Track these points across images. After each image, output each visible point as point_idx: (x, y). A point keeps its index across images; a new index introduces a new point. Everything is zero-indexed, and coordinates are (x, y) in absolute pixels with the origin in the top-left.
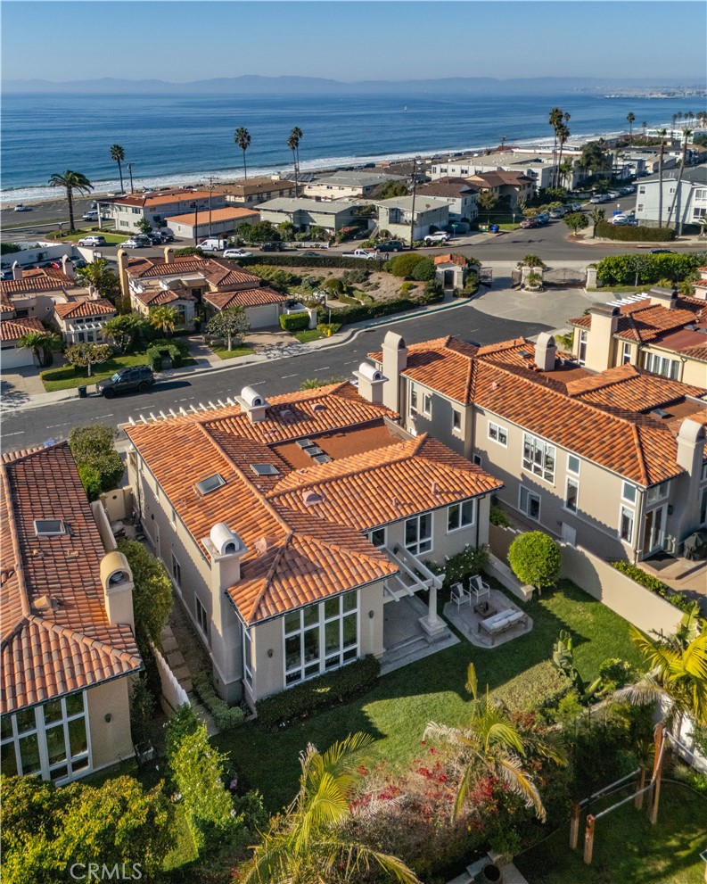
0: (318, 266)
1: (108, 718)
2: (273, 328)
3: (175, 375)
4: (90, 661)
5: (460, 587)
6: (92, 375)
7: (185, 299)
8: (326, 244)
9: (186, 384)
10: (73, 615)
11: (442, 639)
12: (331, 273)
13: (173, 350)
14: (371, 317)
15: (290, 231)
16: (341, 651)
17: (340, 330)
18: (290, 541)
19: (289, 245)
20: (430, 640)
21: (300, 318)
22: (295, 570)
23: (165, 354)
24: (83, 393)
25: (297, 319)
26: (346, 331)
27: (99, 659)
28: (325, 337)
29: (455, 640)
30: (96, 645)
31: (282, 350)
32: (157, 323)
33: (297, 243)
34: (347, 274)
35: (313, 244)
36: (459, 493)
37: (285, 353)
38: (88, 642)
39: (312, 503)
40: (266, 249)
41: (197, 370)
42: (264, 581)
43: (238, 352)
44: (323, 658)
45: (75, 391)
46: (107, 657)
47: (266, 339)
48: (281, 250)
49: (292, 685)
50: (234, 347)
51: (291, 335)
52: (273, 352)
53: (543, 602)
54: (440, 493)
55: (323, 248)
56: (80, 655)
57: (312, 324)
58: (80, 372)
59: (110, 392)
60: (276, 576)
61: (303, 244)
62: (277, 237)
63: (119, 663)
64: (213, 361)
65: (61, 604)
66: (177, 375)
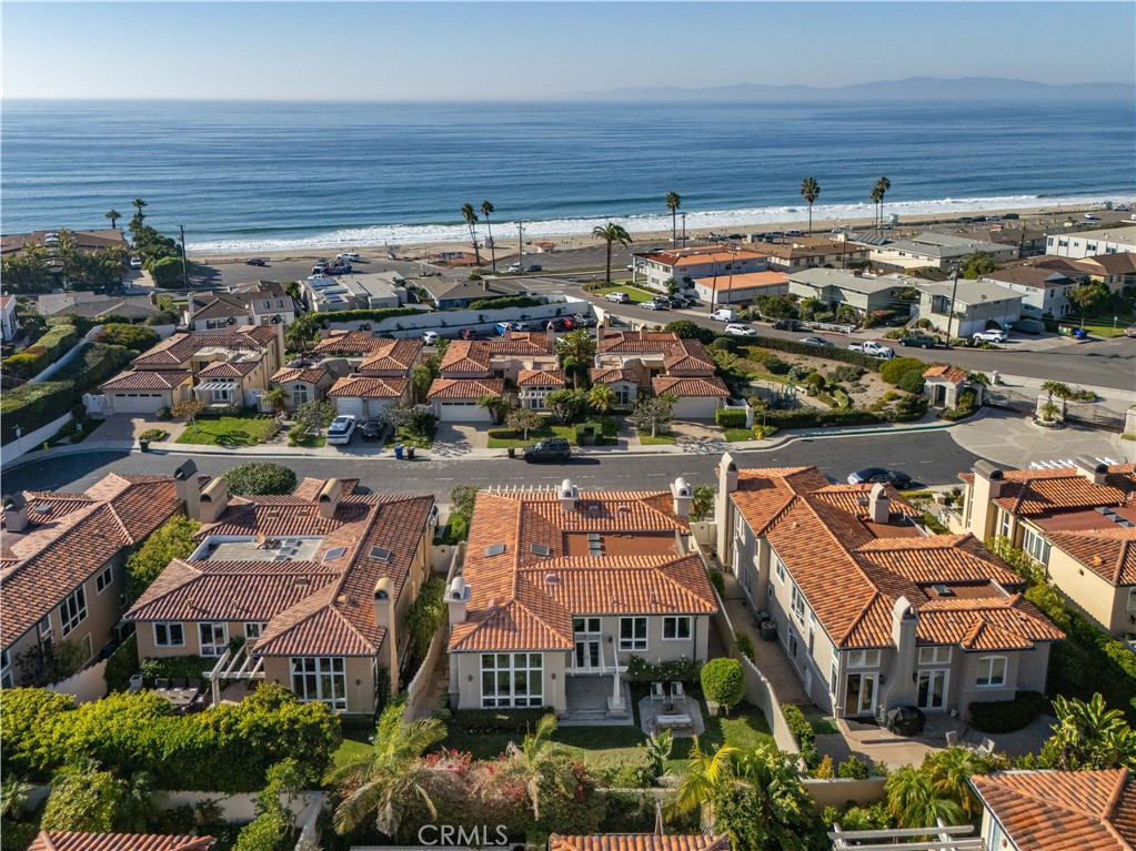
0: (815, 356)
1: (358, 682)
2: (707, 421)
3: (592, 452)
4: (350, 641)
5: (659, 687)
6: (528, 439)
7: (628, 380)
8: (848, 329)
9: (597, 462)
10: (357, 611)
11: (620, 718)
12: (825, 366)
13: (598, 428)
14: (818, 426)
15: (811, 310)
16: (528, 696)
17: (774, 434)
18: (509, 605)
19: (807, 324)
20: (608, 714)
21: (736, 416)
22: (501, 626)
23: (590, 431)
24: (512, 454)
25: (732, 416)
26: (783, 435)
27: (355, 642)
28: (755, 438)
29: (631, 722)
30: (357, 633)
31: (702, 445)
32: (592, 401)
33: (816, 324)
34: (840, 368)
35: (833, 326)
36: (673, 608)
37: (703, 448)
38: (354, 629)
39: (550, 583)
40: (779, 327)
41: (613, 451)
42: (476, 626)
43: (660, 439)
44: (512, 696)
45: (505, 452)
46: (360, 642)
47: (696, 431)
48: (796, 329)
49: (486, 708)
50: (658, 434)
51: (722, 431)
52: (692, 445)
53: (723, 721)
54: (656, 604)
55: (844, 332)
56: (346, 635)
57: (748, 423)
58: (518, 435)
59: (532, 458)
60: (486, 625)
61: (822, 325)
62: (794, 315)
63: (365, 648)
64: (633, 444)
65: (354, 603)
66: (593, 453)
